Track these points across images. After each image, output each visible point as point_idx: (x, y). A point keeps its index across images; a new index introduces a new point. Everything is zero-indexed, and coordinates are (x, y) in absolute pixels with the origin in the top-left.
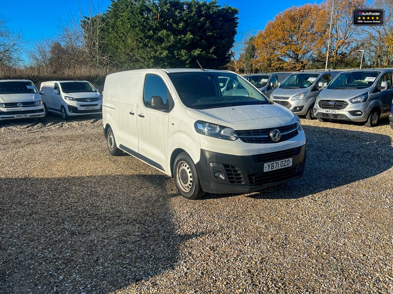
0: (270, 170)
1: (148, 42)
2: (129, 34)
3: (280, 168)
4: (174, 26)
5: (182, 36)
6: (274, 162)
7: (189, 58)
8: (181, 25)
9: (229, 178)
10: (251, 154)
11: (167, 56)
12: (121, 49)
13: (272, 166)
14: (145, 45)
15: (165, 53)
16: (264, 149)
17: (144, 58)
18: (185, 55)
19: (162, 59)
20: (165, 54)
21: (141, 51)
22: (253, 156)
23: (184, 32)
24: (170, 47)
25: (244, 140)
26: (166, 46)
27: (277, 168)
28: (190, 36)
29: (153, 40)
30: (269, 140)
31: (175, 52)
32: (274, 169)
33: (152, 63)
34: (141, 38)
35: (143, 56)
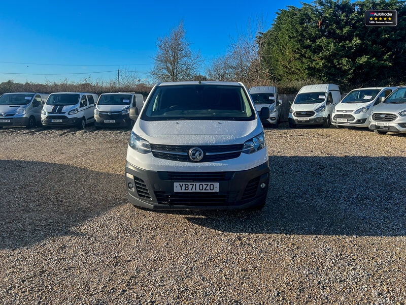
0: (183, 191)
1: (305, 53)
2: (288, 46)
3: (198, 190)
4: (338, 31)
5: (347, 42)
6: (189, 183)
7: (352, 67)
8: (345, 30)
9: (138, 191)
10: (156, 170)
11: (325, 66)
12: (280, 62)
13: (185, 187)
14: (303, 56)
15: (321, 63)
16: (173, 167)
17: (299, 70)
18: (347, 63)
19: (319, 70)
20: (321, 65)
21: (297, 63)
22: (158, 172)
23: (349, 37)
24: (330, 56)
25: (156, 155)
26: (325, 56)
27: (194, 190)
28: (356, 41)
29: (311, 50)
30: (186, 159)
31: (335, 61)
32: (189, 191)
33: (307, 74)
34: (298, 49)
35: (298, 67)
